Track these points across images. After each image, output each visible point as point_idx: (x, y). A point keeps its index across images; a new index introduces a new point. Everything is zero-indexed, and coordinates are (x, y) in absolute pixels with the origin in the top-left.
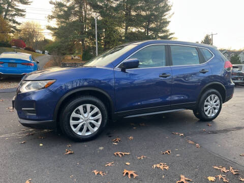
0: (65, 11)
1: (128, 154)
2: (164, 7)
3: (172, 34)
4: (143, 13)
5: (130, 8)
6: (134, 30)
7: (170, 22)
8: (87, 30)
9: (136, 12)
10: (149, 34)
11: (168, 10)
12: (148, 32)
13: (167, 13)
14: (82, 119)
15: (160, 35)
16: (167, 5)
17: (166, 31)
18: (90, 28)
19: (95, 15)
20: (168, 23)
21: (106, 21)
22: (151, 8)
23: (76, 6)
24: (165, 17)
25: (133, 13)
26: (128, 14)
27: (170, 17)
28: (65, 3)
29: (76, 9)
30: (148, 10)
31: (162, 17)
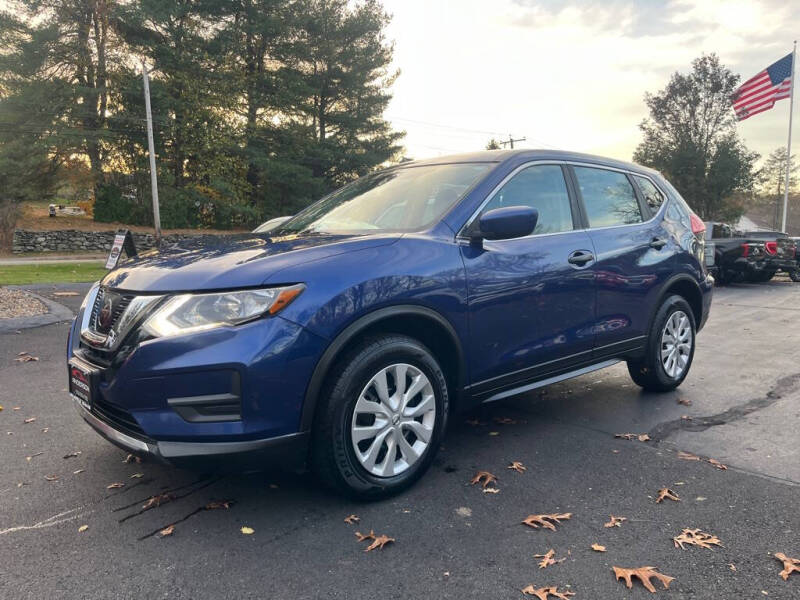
0: (23, 45)
1: (567, 516)
2: (369, 51)
3: (397, 136)
4: (306, 67)
5: (263, 48)
6: (277, 119)
7: (390, 97)
8: (108, 114)
9: (283, 61)
10: (327, 136)
11: (381, 61)
12: (322, 128)
13: (379, 70)
14: (384, 417)
15: (362, 138)
16: (378, 45)
17: (381, 127)
18: (121, 108)
19: (138, 63)
20: (385, 100)
21: (181, 86)
22: (329, 52)
23: (64, 28)
24: (373, 83)
25: (272, 65)
26: (255, 67)
27: (389, 83)
28: (23, 18)
29: (64, 40)
30: (318, 57)
31: (366, 81)
